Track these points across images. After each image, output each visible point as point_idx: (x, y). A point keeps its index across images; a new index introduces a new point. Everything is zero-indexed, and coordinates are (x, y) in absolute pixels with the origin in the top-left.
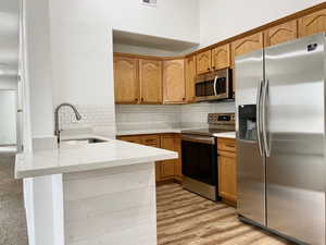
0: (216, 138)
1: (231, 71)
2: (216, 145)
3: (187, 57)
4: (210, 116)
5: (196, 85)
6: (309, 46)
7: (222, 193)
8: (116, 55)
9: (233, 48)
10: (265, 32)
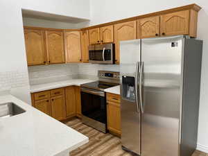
0: (105, 93)
1: (114, 45)
2: (105, 97)
3: (82, 30)
4: (100, 72)
5: (90, 52)
6: (173, 43)
7: (110, 128)
8: (25, 28)
9: (116, 29)
10: (138, 21)
